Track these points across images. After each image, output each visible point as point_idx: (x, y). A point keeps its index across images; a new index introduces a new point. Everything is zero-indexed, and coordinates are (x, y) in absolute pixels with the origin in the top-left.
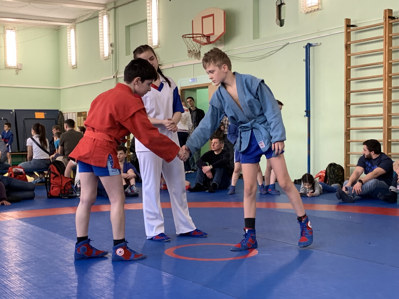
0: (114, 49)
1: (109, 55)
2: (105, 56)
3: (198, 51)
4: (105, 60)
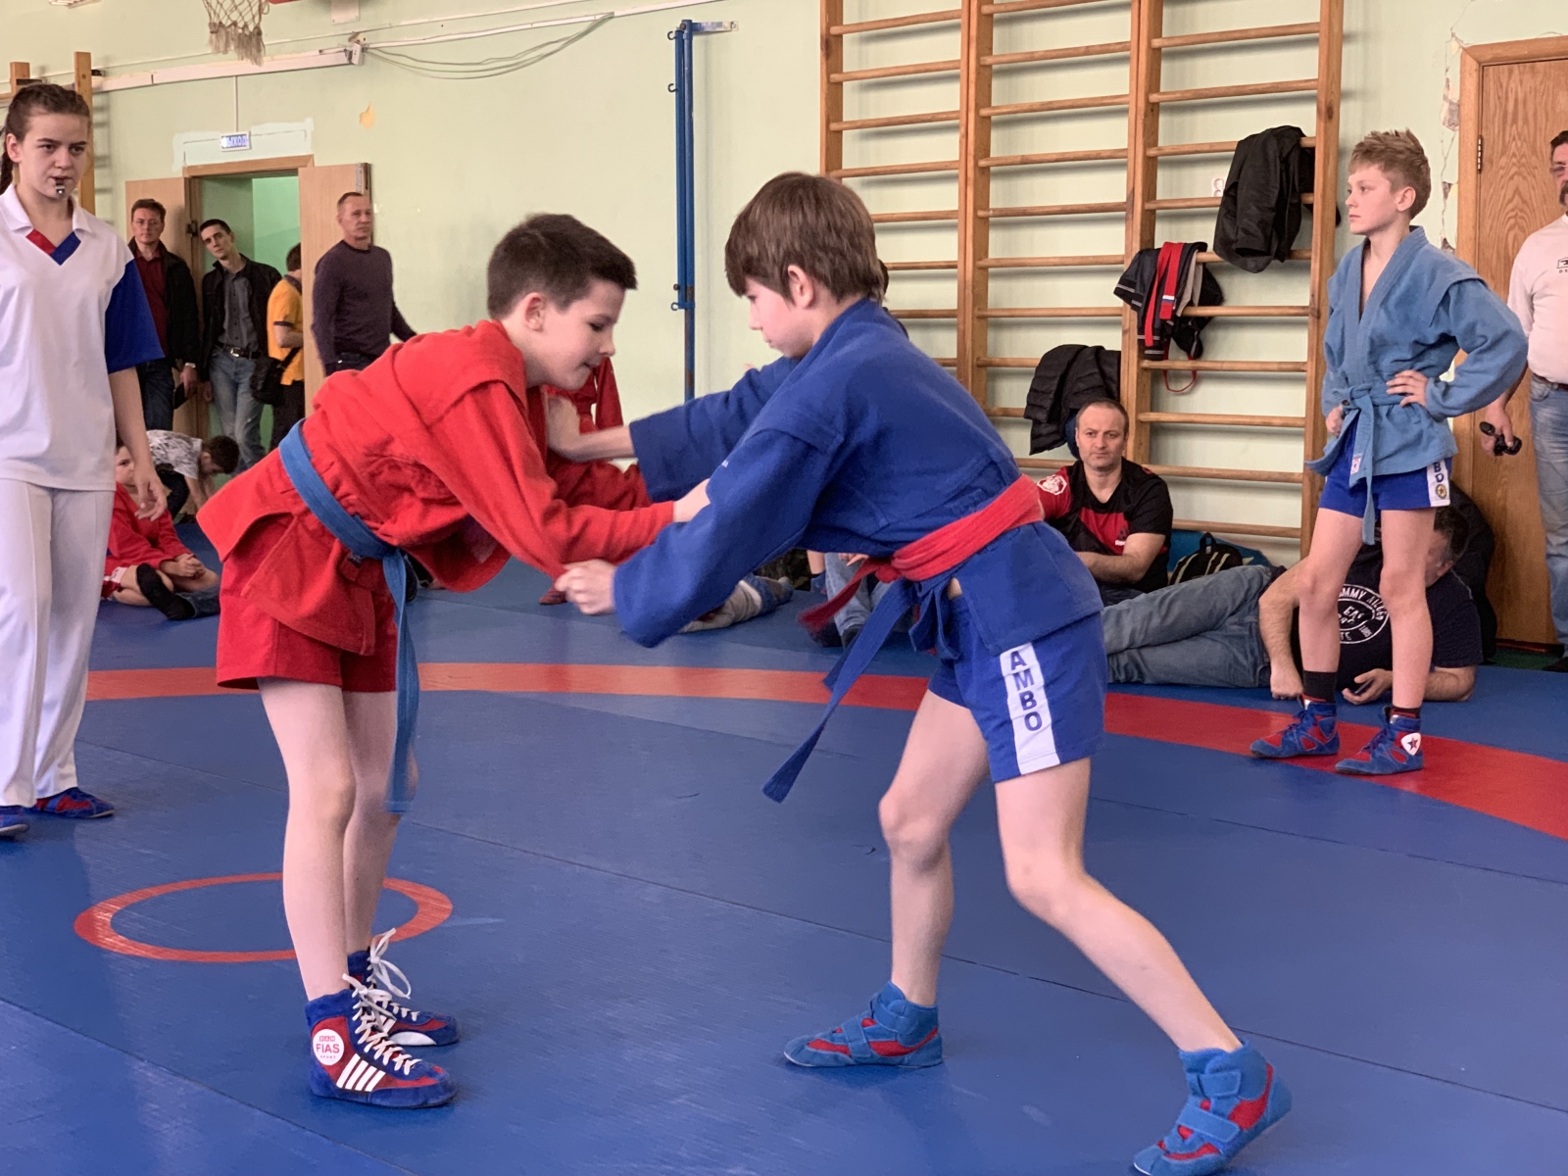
3: (251, 28)
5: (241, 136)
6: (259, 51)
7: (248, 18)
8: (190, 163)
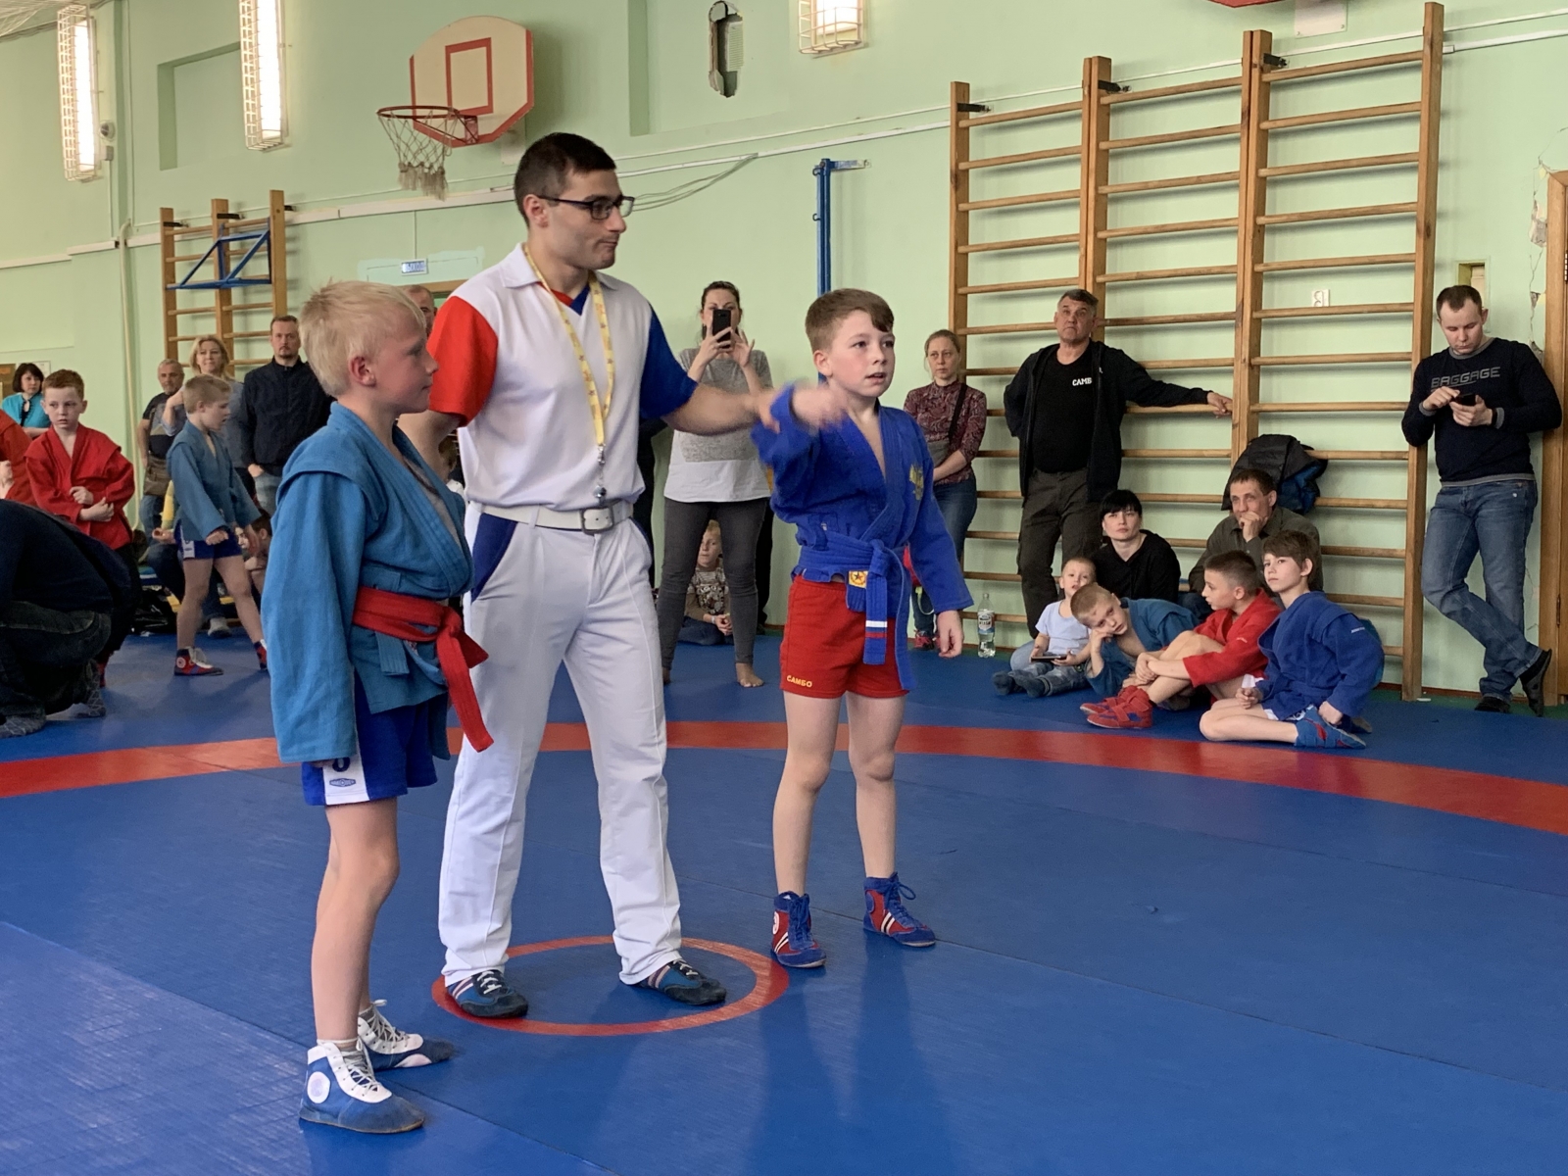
0: (114, 144)
1: (98, 166)
2: (83, 168)
3: (436, 167)
4: (83, 181)
5: (420, 262)
6: (443, 188)
7: (433, 159)
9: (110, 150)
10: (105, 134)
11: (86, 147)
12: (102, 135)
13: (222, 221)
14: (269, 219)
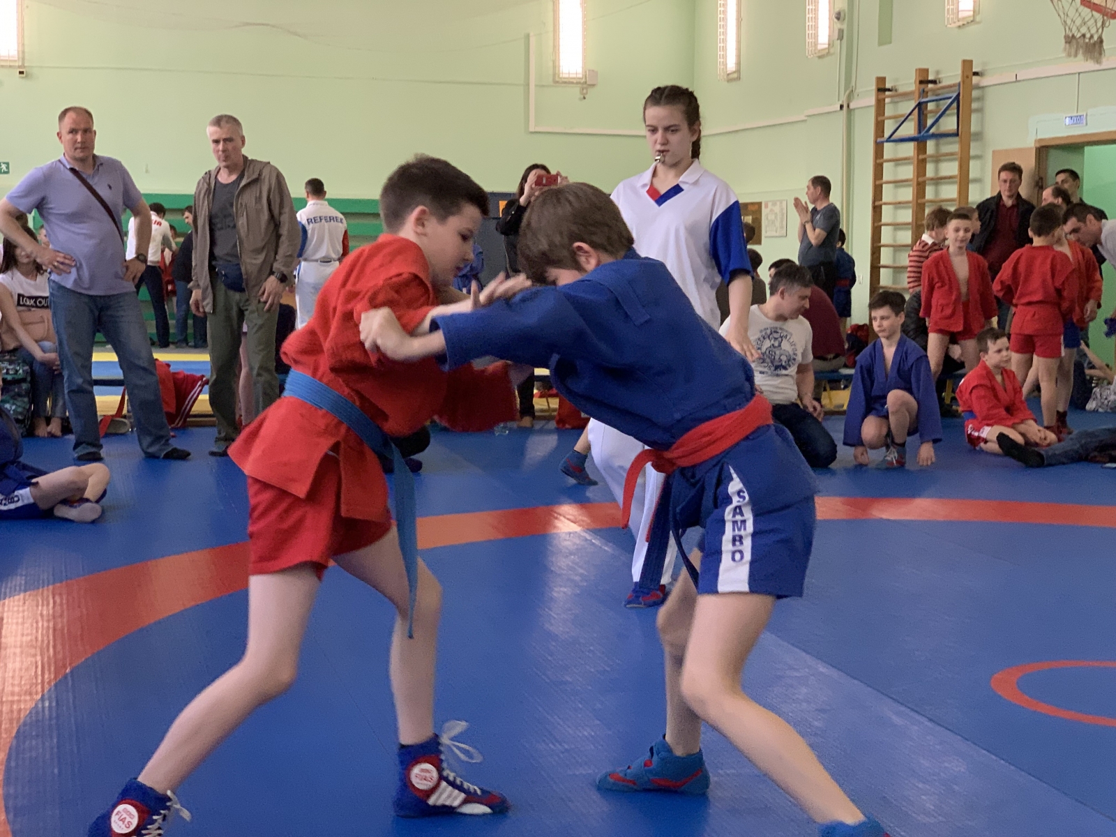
0: (845, 27)
1: (831, 44)
2: (820, 47)
3: (1096, 38)
4: (820, 57)
5: (1080, 116)
6: (1100, 54)
7: (1093, 31)
8: (1039, 137)
9: (841, 31)
10: (838, 18)
11: (823, 31)
12: (835, 20)
13: (923, 86)
14: (959, 84)
